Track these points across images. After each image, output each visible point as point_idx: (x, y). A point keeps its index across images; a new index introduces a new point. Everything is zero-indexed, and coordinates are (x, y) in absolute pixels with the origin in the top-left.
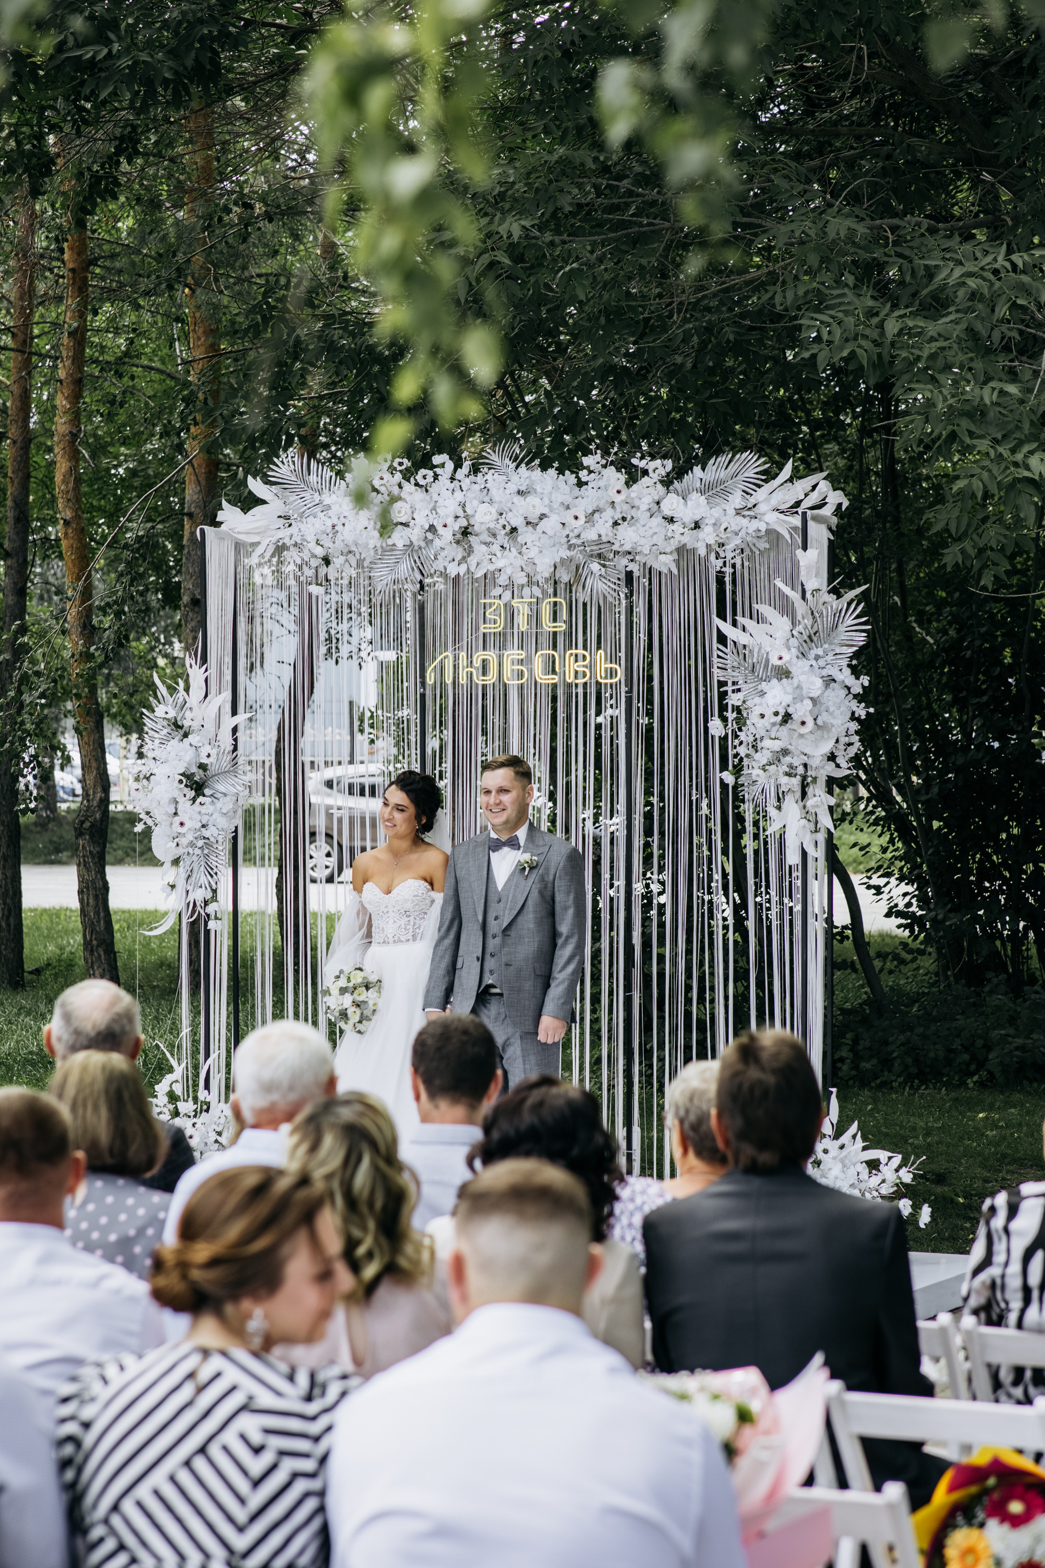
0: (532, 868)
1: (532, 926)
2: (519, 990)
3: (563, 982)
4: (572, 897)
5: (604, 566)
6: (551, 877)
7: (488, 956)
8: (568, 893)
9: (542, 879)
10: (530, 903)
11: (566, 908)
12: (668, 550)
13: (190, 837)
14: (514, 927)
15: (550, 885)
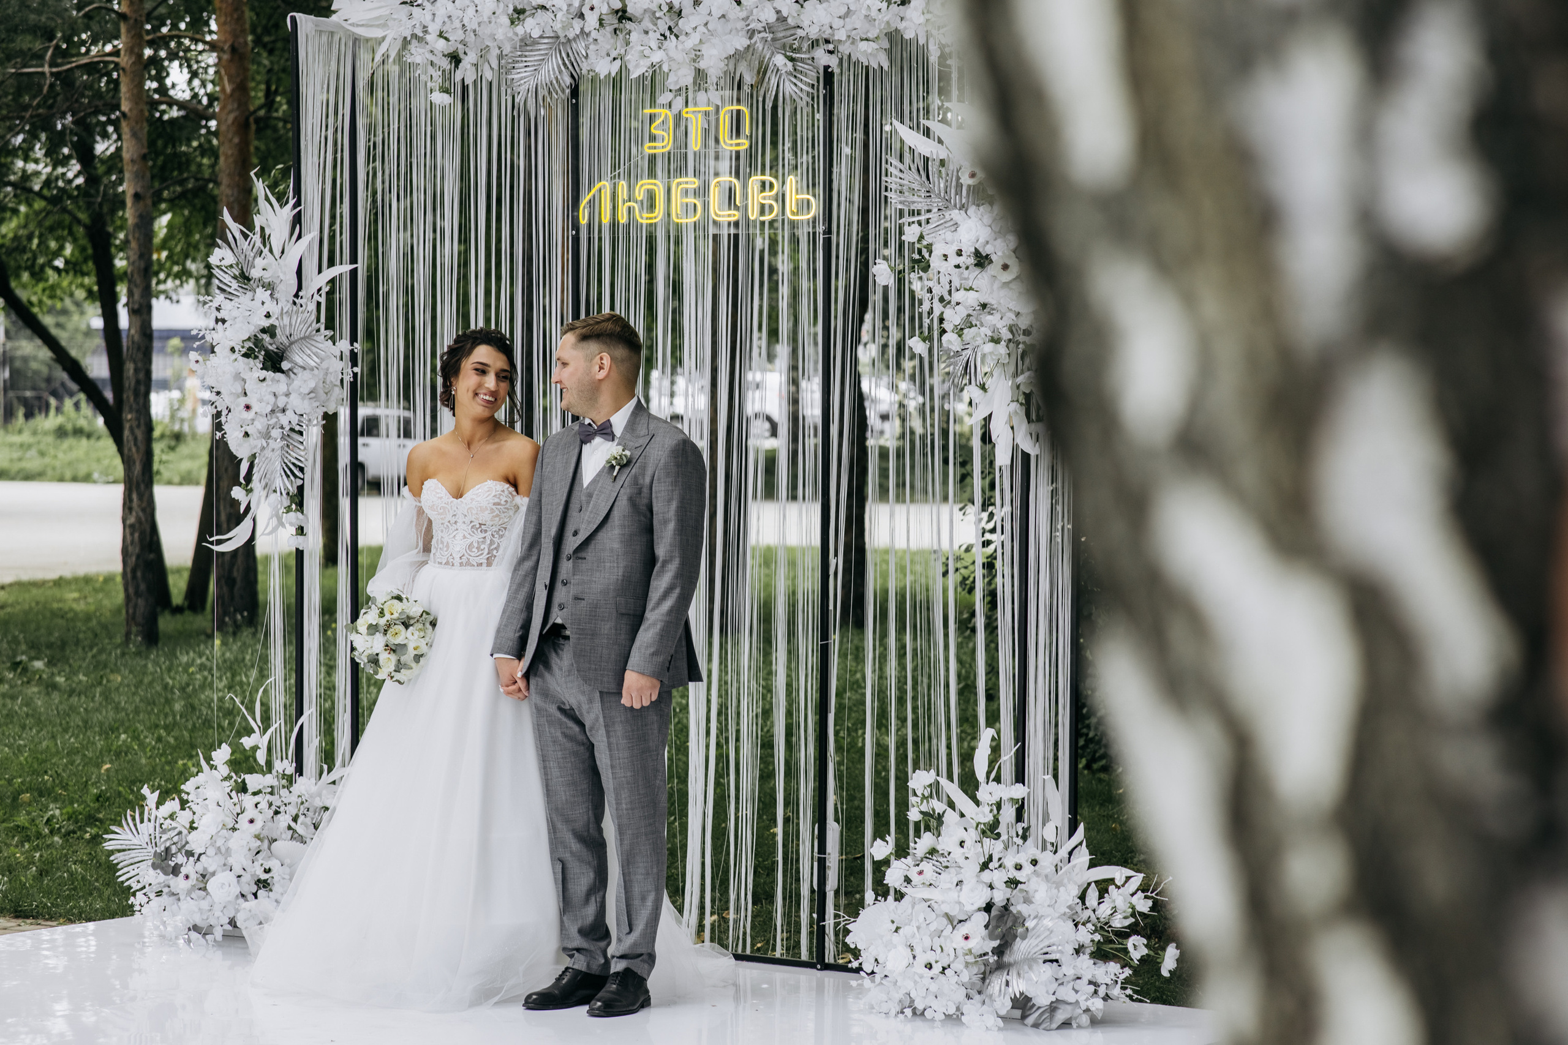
0: (623, 467)
1: (616, 545)
2: (594, 635)
3: (654, 624)
4: (674, 505)
5: (792, 59)
6: (648, 480)
7: (559, 585)
8: (670, 501)
9: (635, 481)
10: (616, 514)
11: (665, 522)
12: (871, 36)
13: (260, 425)
14: (592, 546)
15: (645, 490)
